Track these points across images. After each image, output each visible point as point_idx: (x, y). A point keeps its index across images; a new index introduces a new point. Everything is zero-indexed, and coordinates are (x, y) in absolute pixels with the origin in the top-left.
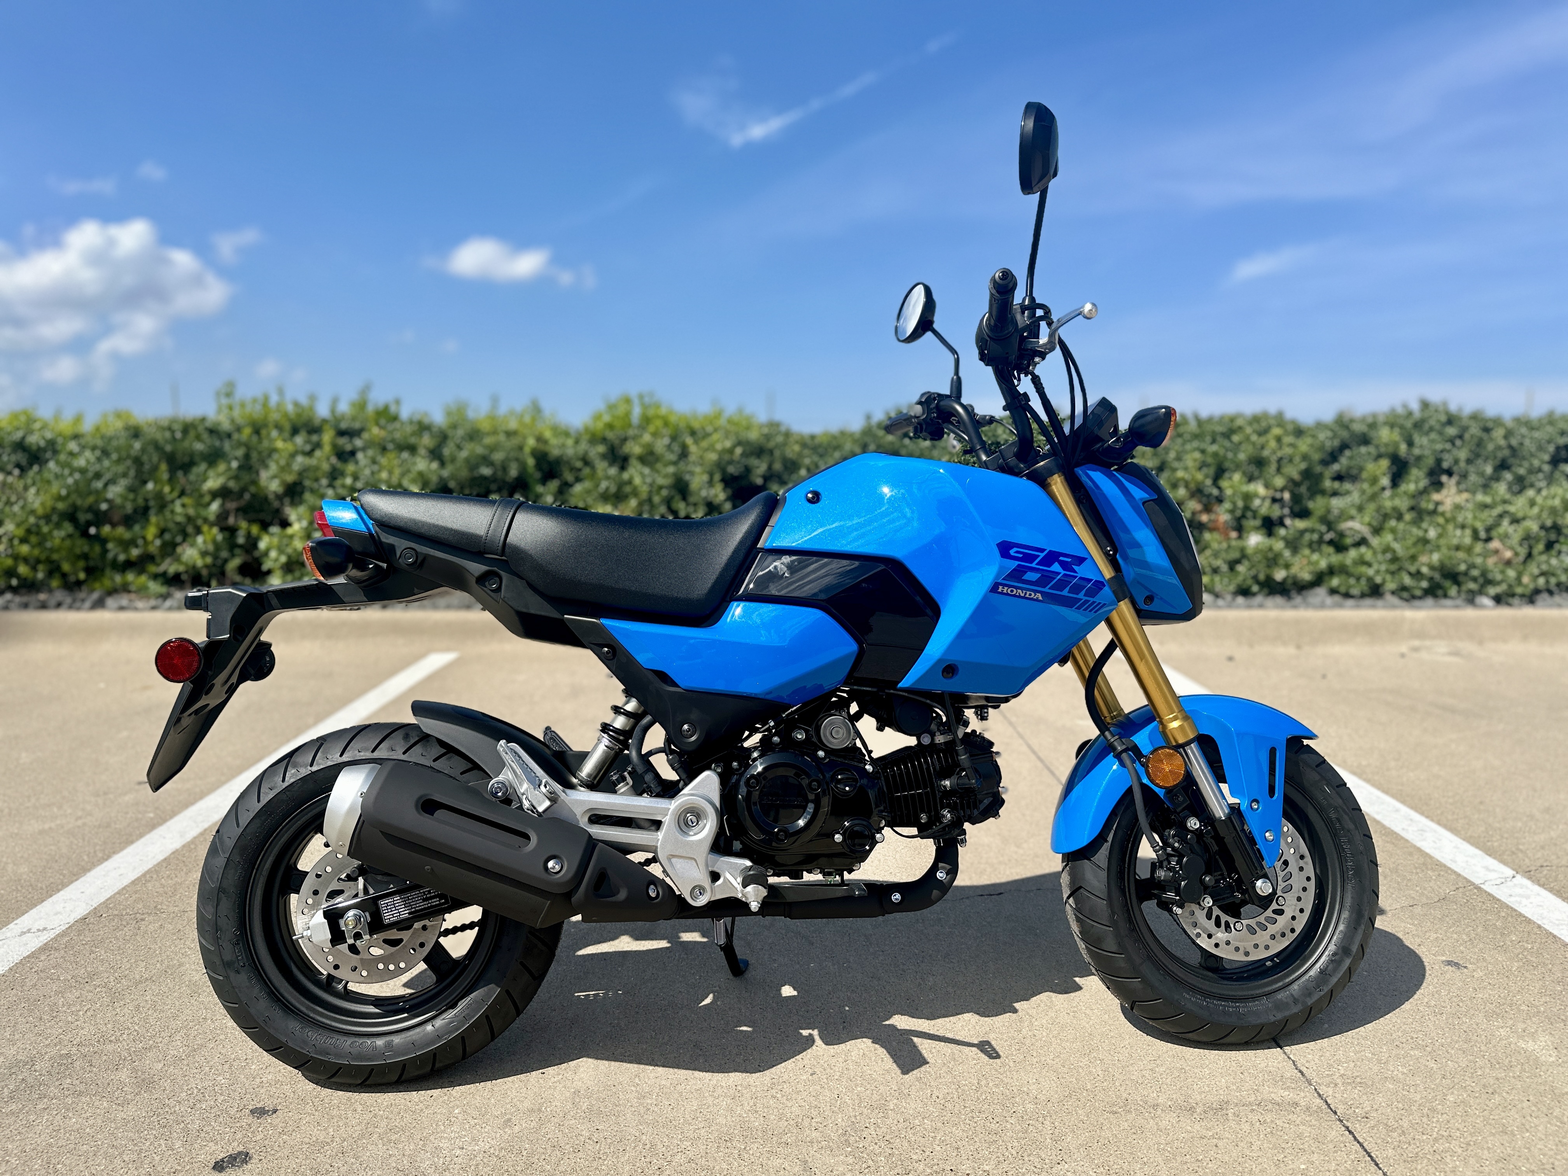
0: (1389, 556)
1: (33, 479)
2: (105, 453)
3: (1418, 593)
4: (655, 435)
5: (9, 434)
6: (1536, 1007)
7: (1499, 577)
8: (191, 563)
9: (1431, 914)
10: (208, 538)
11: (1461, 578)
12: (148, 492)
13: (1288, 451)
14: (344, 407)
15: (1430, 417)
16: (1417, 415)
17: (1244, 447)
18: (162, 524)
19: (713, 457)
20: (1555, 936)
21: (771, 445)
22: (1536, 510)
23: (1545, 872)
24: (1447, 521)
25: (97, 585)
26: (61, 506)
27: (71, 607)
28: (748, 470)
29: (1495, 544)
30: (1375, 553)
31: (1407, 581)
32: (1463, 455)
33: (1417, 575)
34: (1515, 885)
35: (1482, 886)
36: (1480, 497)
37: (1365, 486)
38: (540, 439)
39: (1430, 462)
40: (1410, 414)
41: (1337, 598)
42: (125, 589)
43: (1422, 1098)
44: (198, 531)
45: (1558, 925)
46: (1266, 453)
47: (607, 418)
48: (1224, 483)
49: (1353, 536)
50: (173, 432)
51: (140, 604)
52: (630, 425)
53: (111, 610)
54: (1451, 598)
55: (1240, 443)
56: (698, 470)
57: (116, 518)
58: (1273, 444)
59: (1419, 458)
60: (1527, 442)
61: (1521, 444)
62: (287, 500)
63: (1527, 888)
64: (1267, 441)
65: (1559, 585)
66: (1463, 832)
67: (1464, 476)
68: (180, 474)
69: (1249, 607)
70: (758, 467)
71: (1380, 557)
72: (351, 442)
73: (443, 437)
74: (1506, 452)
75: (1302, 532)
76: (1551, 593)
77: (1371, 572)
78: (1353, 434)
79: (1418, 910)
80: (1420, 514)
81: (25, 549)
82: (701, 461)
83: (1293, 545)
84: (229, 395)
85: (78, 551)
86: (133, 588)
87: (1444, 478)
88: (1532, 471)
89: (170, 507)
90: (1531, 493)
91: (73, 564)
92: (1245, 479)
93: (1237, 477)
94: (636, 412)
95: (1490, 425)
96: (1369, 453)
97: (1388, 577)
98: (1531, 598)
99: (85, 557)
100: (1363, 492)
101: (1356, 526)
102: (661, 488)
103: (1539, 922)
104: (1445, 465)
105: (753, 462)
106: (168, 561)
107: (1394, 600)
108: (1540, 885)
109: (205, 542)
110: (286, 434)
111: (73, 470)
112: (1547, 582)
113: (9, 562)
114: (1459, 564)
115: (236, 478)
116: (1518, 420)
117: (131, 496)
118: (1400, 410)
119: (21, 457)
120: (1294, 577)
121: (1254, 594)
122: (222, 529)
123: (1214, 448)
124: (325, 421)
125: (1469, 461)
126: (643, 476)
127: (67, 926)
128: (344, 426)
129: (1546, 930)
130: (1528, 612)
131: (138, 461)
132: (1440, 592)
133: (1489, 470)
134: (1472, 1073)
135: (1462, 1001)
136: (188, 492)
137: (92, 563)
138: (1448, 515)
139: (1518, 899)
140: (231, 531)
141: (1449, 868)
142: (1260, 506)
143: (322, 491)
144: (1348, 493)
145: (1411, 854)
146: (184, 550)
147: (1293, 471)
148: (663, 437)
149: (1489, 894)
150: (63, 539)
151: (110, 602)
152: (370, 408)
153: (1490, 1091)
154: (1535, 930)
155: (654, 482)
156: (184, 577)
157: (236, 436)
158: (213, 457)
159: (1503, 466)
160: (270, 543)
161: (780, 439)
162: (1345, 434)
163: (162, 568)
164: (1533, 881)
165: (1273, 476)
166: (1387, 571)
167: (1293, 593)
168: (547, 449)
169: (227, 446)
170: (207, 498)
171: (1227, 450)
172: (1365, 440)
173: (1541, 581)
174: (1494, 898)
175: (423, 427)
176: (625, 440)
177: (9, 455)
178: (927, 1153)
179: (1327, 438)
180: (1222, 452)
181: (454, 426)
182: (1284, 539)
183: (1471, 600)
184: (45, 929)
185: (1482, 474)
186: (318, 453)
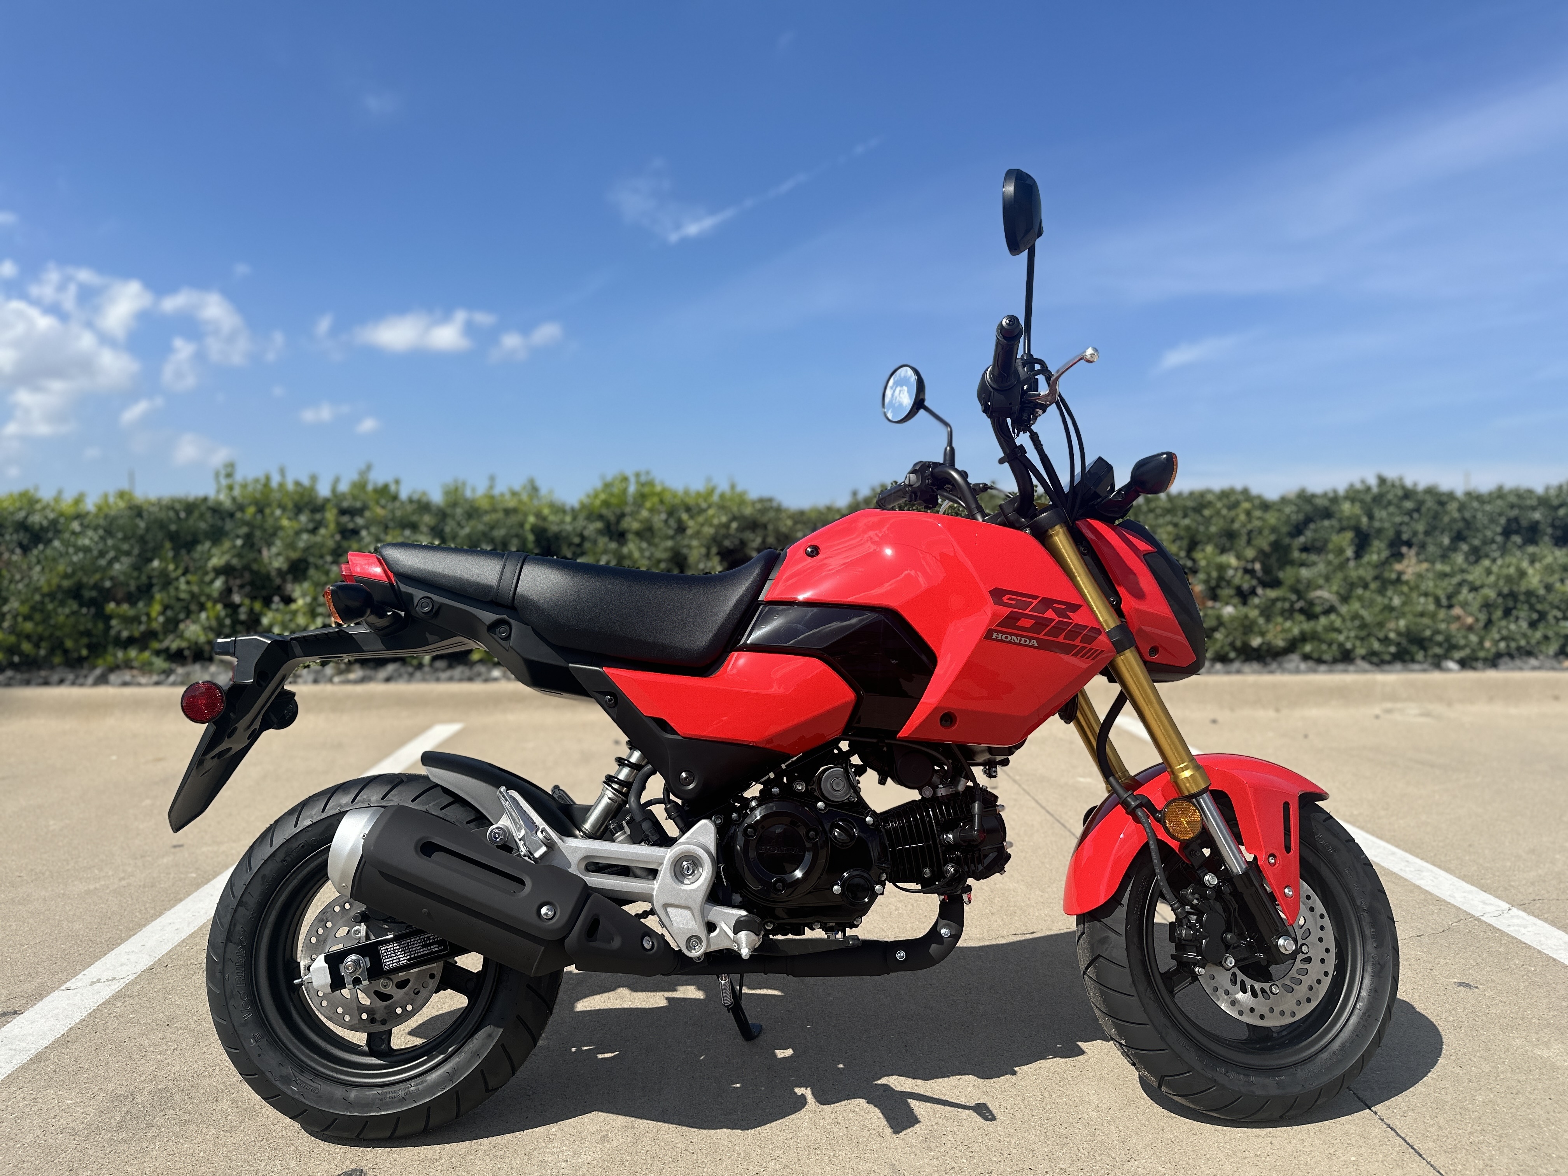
0: (1357, 623)
1: (37, 557)
2: (109, 532)
3: (1387, 657)
4: (652, 510)
5: (12, 514)
6: (1546, 1020)
7: (1462, 642)
8: (193, 638)
9: (1438, 942)
10: (212, 614)
11: (1426, 644)
12: (153, 569)
13: (1257, 523)
14: (344, 487)
15: (1388, 492)
16: (1375, 490)
17: (1214, 520)
18: (166, 601)
19: (708, 531)
20: (1554, 960)
21: (765, 519)
22: (1492, 578)
23: (1538, 905)
24: (1411, 589)
25: (100, 661)
26: (66, 583)
27: (73, 684)
28: (743, 543)
29: (1457, 611)
30: (1344, 620)
31: (1376, 646)
32: (1421, 527)
33: (1385, 641)
34: (1512, 917)
35: (1482, 918)
36: (1439, 567)
37: (1331, 557)
38: (539, 515)
39: (1391, 533)
40: (1368, 489)
41: (1311, 664)
42: (128, 665)
43: (1452, 1099)
44: (202, 607)
45: (1556, 950)
46: (1236, 526)
47: (603, 496)
48: (1198, 555)
49: (1322, 604)
50: (177, 513)
51: (143, 680)
52: (625, 503)
53: (113, 685)
54: (1419, 662)
55: (1211, 517)
56: (695, 543)
57: (120, 595)
58: (1243, 517)
59: (1380, 531)
60: (1479, 515)
61: (1474, 517)
62: (289, 577)
63: (1523, 919)
64: (1237, 515)
65: (1519, 648)
66: (1457, 872)
67: (1423, 546)
68: (183, 552)
69: (1228, 673)
70: (753, 541)
71: (1349, 624)
72: (352, 520)
73: (442, 515)
74: (1461, 525)
75: (1274, 601)
76: (1511, 656)
77: (1341, 638)
78: (1316, 508)
79: (1425, 939)
80: (1385, 584)
81: (29, 626)
82: (697, 534)
83: (1267, 612)
84: (229, 475)
85: (82, 628)
86: (135, 664)
87: (1404, 550)
88: (1486, 542)
89: (175, 584)
90: (1486, 563)
91: (76, 641)
92: (1217, 551)
93: (1209, 549)
94: (632, 489)
95: (1444, 499)
96: (1332, 527)
97: (1358, 643)
98: (1493, 662)
99: (88, 633)
100: (1329, 563)
101: (1325, 595)
102: (659, 561)
103: (1539, 948)
104: (1405, 537)
105: (748, 535)
106: (171, 637)
107: (1365, 665)
108: (1535, 916)
109: (208, 618)
110: (291, 515)
111: (78, 549)
112: (1508, 646)
113: (12, 639)
114: (1424, 630)
115: (239, 555)
116: (1468, 494)
117: (135, 574)
118: (1358, 486)
119: (23, 536)
120: (1269, 644)
121: (1231, 661)
122: (226, 606)
123: (1187, 521)
124: (327, 501)
125: (1427, 533)
126: (641, 550)
127: (135, 976)
128: (345, 504)
129: (1545, 954)
130: (1491, 675)
131: (142, 540)
132: (1407, 657)
133: (1446, 541)
134: (1496, 1077)
135: (1478, 1017)
136: (192, 569)
137: (94, 640)
138: (1412, 584)
139: (1516, 928)
140: (232, 608)
141: (1449, 903)
142: (1233, 576)
143: (327, 567)
144: (1314, 564)
145: (1411, 891)
146: (187, 627)
147: (1264, 542)
148: (659, 513)
149: (1489, 925)
150: (68, 616)
151: (112, 677)
152: (370, 487)
153: (1514, 1091)
154: (1536, 954)
155: (652, 555)
156: (187, 653)
157: (239, 515)
158: (217, 535)
159: (1459, 537)
160: (274, 618)
161: (771, 514)
162: (1308, 508)
163: (166, 644)
164: (1528, 913)
165: (1244, 548)
166: (1357, 637)
167: (1268, 659)
168: (546, 525)
169: (229, 525)
170: (211, 575)
171: (1199, 524)
172: (1327, 514)
173: (1502, 645)
174: (1494, 928)
175: (424, 506)
176: (622, 515)
177: (11, 534)
178: (1006, 1155)
179: (1292, 512)
180: (1194, 526)
181: (454, 504)
182: (1257, 607)
183: (1437, 664)
184: (114, 979)
185: (1440, 545)
186: (323, 531)
